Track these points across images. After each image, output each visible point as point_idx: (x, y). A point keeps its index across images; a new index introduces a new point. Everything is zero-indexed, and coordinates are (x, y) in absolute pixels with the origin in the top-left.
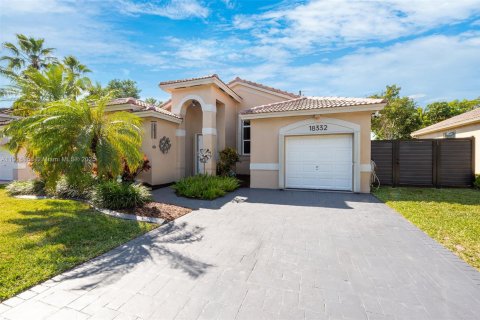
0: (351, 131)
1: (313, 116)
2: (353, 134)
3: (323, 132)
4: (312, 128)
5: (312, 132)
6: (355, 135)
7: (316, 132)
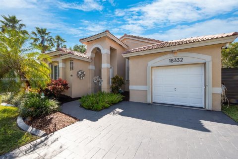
0: (203, 61)
1: (172, 52)
2: (205, 64)
3: (180, 63)
4: (171, 61)
5: (171, 64)
6: (207, 64)
7: (174, 63)
